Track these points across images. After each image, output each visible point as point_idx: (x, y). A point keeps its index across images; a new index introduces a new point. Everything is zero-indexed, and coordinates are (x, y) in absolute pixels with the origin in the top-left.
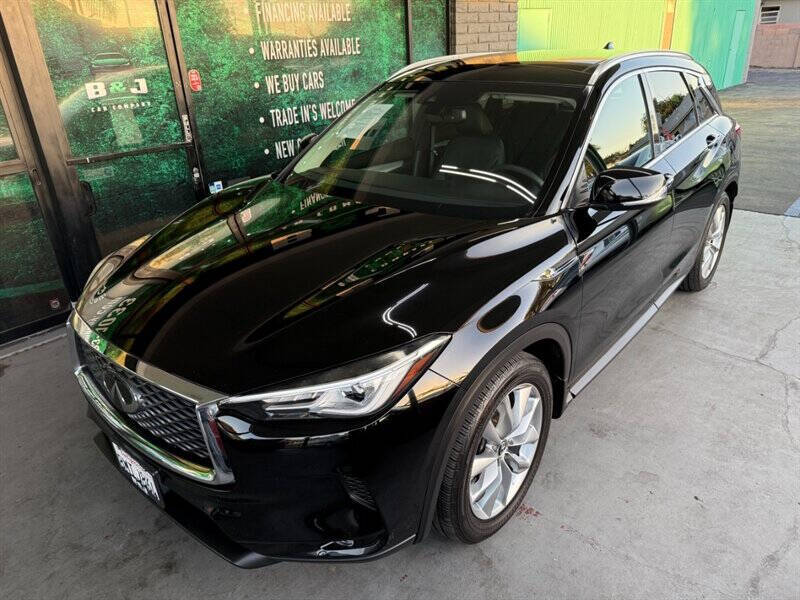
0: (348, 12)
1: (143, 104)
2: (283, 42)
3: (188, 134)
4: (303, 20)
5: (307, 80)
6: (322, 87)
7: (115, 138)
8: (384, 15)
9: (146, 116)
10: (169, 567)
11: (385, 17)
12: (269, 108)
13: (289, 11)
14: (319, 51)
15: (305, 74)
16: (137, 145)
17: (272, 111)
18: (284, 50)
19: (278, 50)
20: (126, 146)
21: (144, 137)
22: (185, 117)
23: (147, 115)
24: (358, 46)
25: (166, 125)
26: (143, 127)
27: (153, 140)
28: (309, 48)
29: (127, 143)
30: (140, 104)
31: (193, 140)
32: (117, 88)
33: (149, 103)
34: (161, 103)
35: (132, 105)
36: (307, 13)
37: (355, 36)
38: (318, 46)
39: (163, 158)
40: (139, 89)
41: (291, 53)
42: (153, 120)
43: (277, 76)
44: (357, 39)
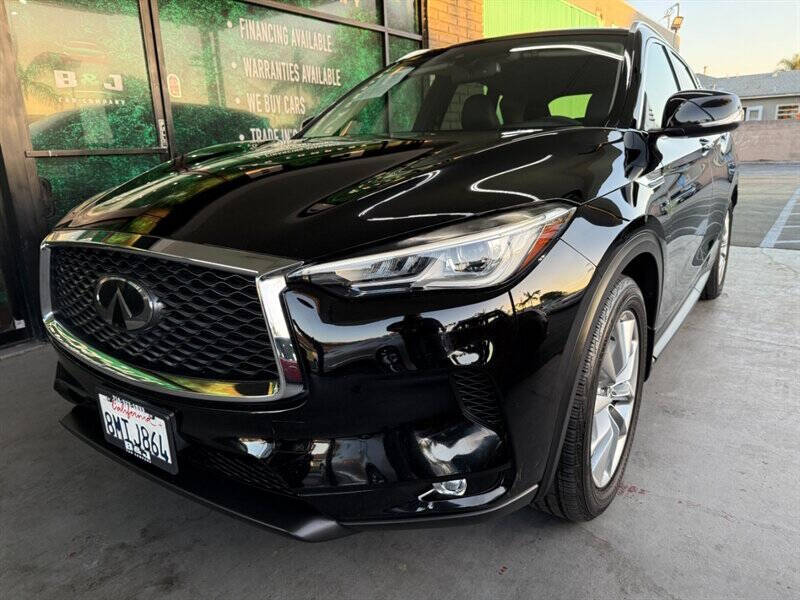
0: (329, 44)
1: (117, 102)
2: (266, 61)
3: (163, 141)
4: (286, 43)
5: (288, 103)
6: (303, 113)
7: (82, 134)
8: (364, 52)
9: (119, 115)
10: (169, 583)
11: (363, 54)
12: (250, 127)
13: (272, 32)
14: (301, 76)
15: (286, 97)
16: (106, 146)
17: (252, 130)
18: (267, 70)
19: (261, 69)
20: (94, 145)
21: (115, 137)
22: (161, 122)
23: (121, 114)
24: (338, 78)
25: (139, 128)
26: (114, 127)
27: (125, 143)
28: (291, 72)
29: (96, 142)
30: (114, 101)
31: (169, 148)
32: (89, 80)
33: (123, 102)
34: (136, 104)
35: (105, 102)
36: (290, 37)
37: (336, 68)
38: (300, 71)
39: (135, 164)
40: (113, 85)
41: (273, 74)
42: (126, 121)
43: (258, 95)
44: (338, 71)
